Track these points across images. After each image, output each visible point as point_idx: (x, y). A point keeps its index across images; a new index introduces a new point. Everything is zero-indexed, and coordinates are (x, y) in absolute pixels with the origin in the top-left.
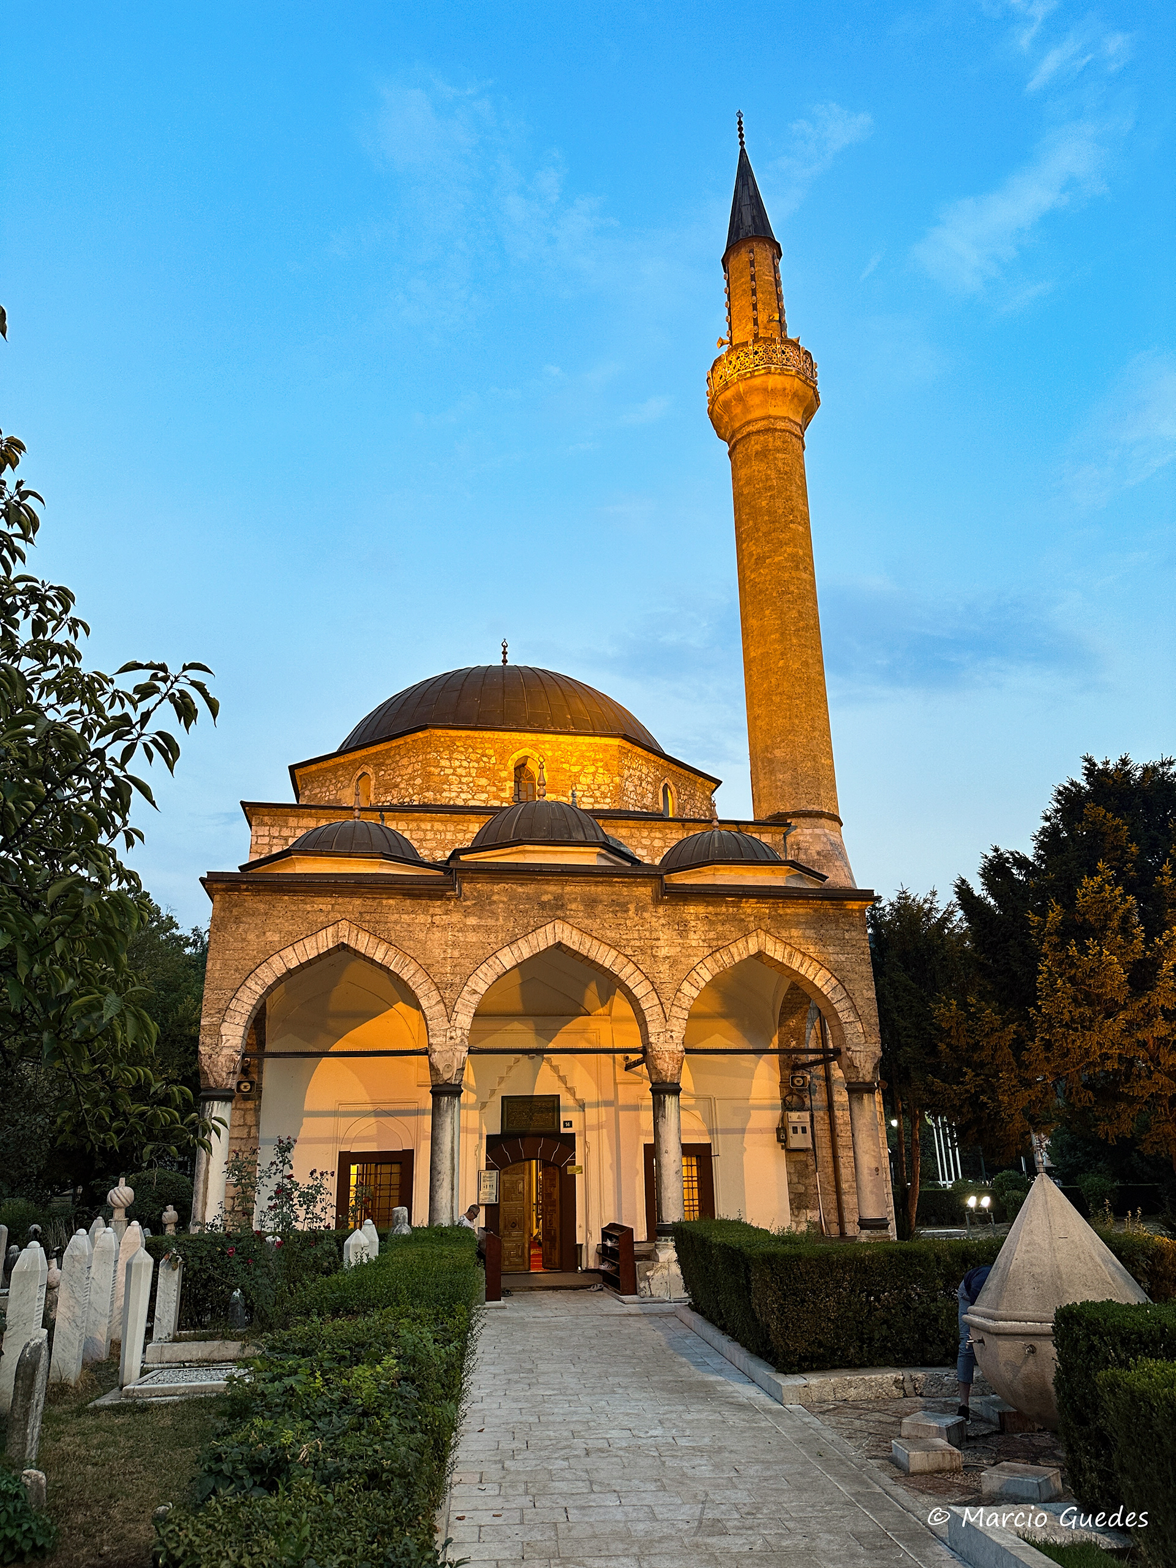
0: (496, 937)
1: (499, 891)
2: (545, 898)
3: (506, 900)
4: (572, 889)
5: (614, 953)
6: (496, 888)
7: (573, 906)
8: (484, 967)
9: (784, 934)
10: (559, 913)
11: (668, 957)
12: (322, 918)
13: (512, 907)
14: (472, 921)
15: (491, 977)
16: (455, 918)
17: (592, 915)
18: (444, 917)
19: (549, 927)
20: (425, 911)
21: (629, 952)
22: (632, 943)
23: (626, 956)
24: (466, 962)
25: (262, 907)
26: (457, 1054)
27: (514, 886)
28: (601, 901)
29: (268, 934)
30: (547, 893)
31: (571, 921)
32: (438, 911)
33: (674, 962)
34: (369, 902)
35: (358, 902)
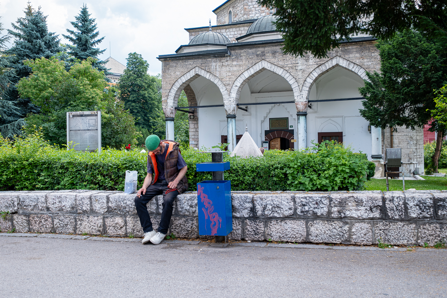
0: (243, 68)
1: (243, 52)
2: (258, 53)
3: (245, 55)
4: (268, 49)
5: (282, 70)
6: (242, 51)
7: (268, 55)
8: (239, 78)
9: (347, 57)
10: (263, 58)
11: (301, 69)
12: (191, 66)
13: (248, 57)
14: (235, 63)
15: (241, 81)
16: (229, 63)
17: (274, 57)
18: (226, 63)
19: (260, 63)
20: (220, 61)
21: (287, 69)
22: (289, 66)
23: (286, 70)
24: (233, 77)
25: (174, 64)
26: (232, 106)
27: (248, 50)
28: (278, 52)
29: (176, 72)
30: (259, 51)
31: (267, 60)
32: (224, 61)
33: (303, 71)
34: (204, 60)
35: (200, 60)
